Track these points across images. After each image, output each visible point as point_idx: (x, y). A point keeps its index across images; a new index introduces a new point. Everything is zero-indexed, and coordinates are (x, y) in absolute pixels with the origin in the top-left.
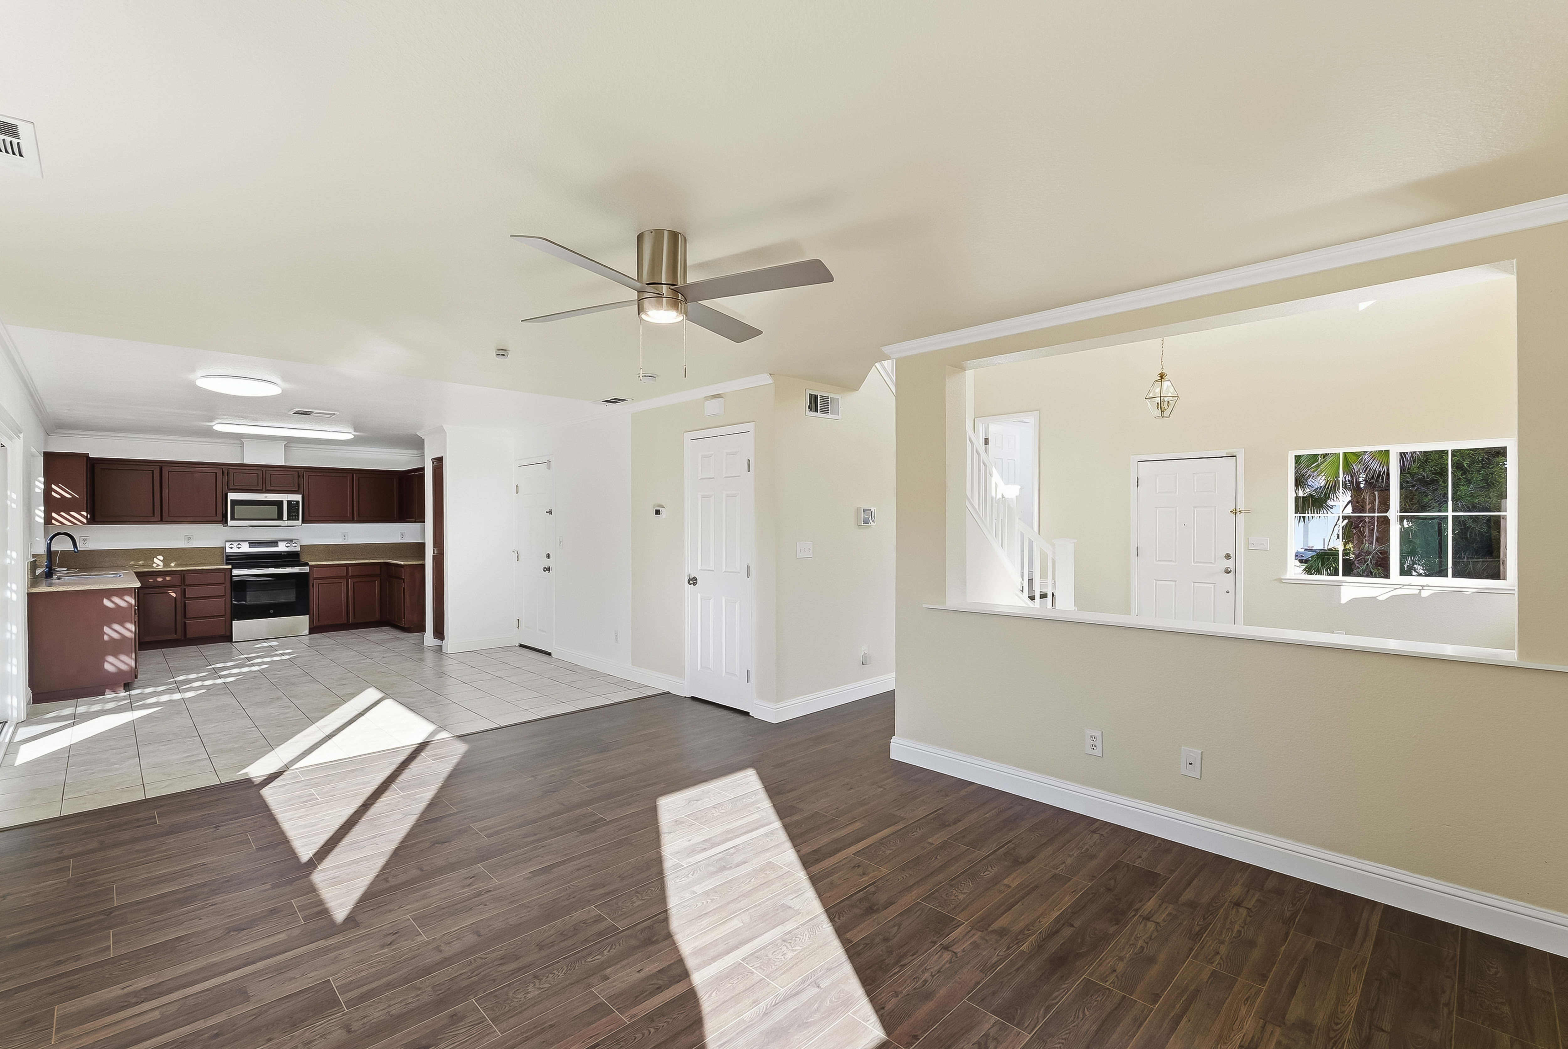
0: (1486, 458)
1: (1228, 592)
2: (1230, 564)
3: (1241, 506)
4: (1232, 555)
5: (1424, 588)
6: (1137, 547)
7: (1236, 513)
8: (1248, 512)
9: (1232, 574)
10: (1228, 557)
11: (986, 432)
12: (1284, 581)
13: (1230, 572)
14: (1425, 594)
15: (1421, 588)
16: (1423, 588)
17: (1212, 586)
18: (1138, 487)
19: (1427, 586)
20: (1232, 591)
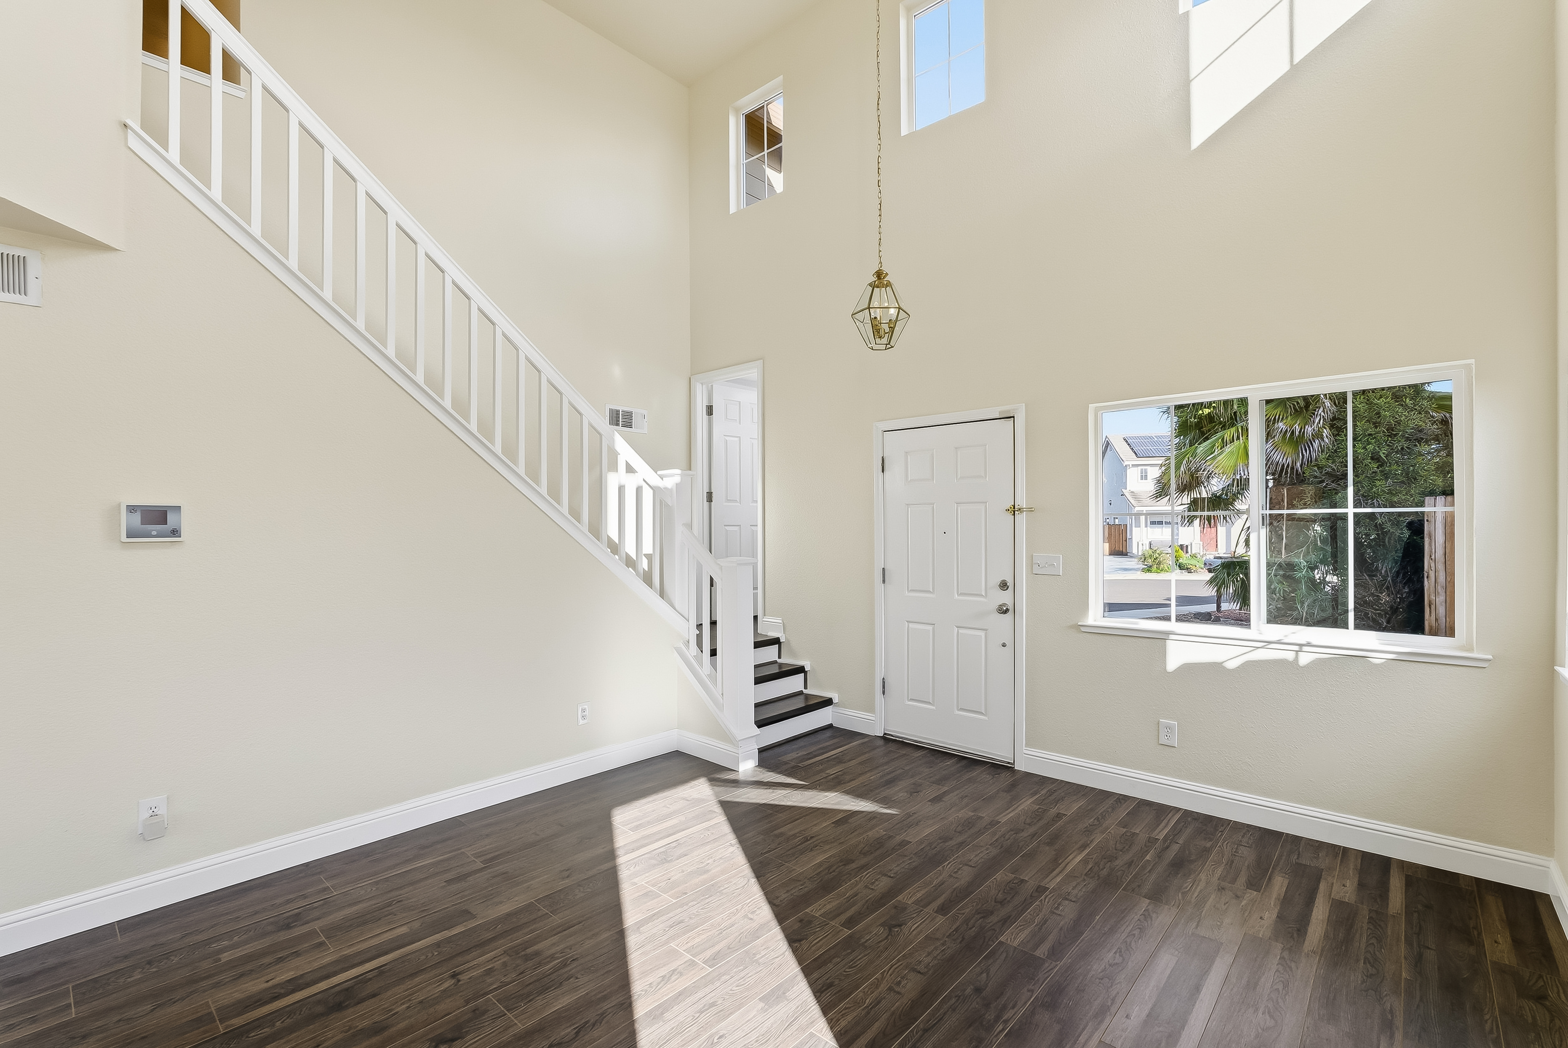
0: (1406, 447)
1: (1004, 645)
2: (1005, 598)
3: (1021, 502)
4: (1010, 583)
5: (1305, 649)
6: (883, 569)
7: (1014, 512)
8: (1030, 510)
9: (1009, 615)
10: (1004, 586)
11: (710, 397)
12: (1083, 629)
13: (1007, 611)
14: (1305, 659)
15: (1296, 648)
16: (1301, 648)
17: (982, 634)
18: (883, 471)
19: (1309, 644)
20: (1009, 643)
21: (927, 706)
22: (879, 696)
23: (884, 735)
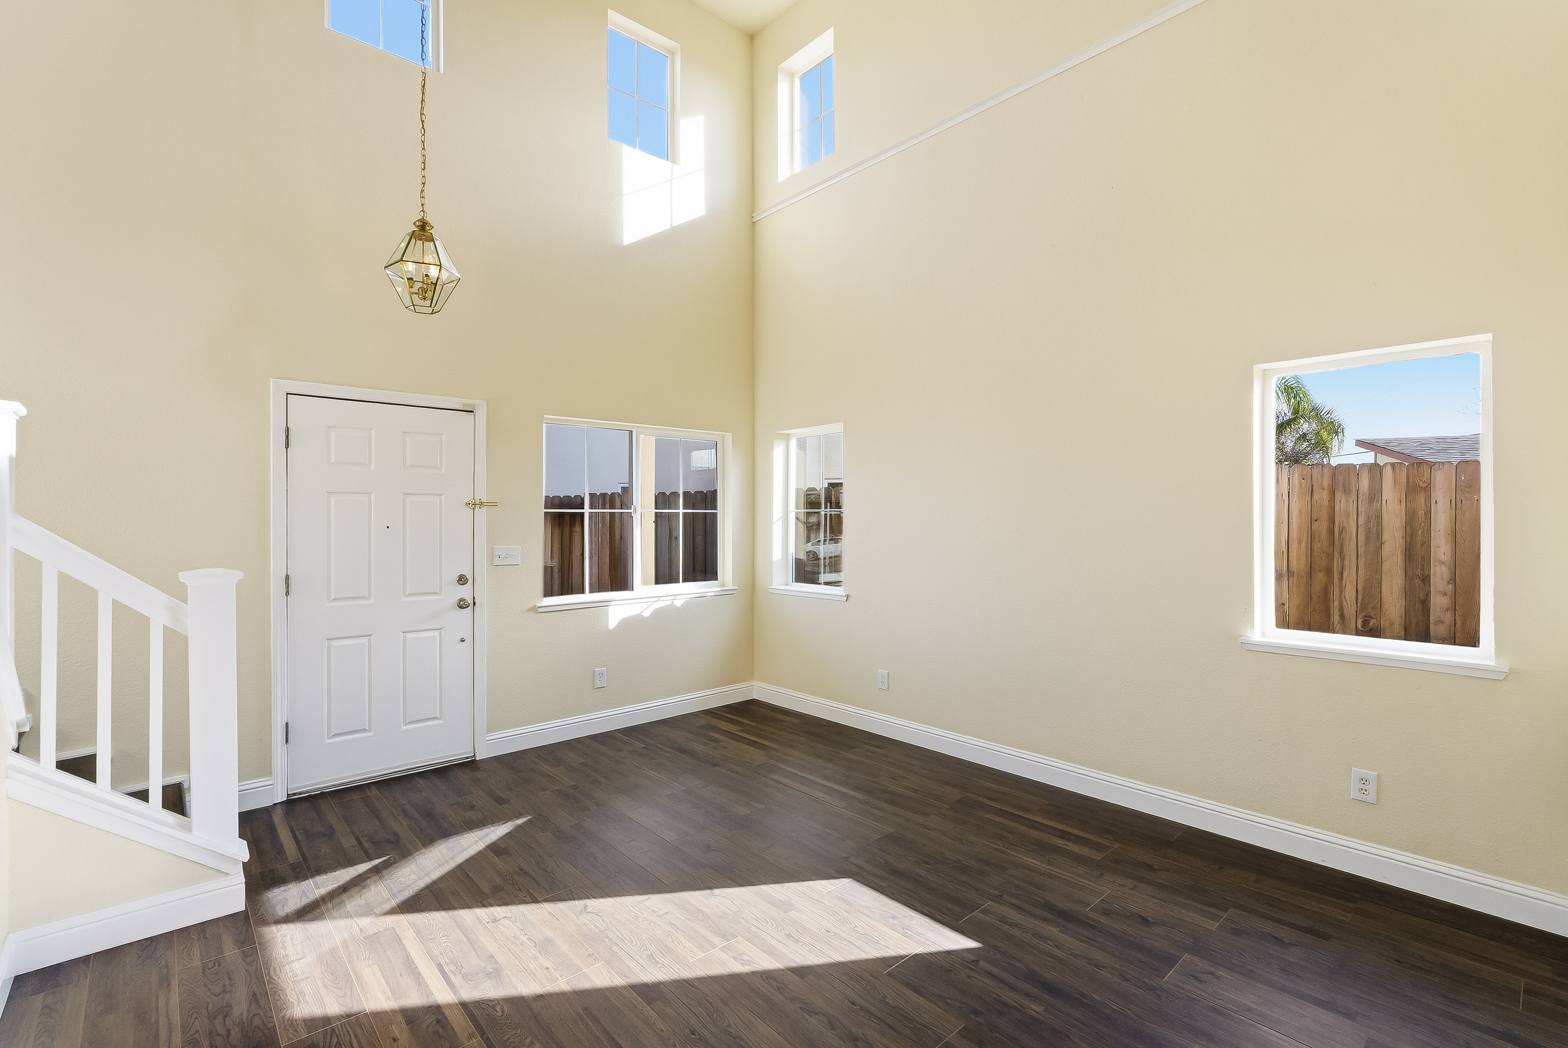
1: (463, 640)
2: (465, 592)
3: (482, 497)
4: (469, 576)
6: (286, 576)
8: (491, 504)
9: (470, 609)
10: (462, 580)
12: (540, 610)
13: (467, 605)
17: (437, 633)
18: (286, 446)
20: (468, 638)
21: (361, 735)
22: (279, 749)
23: (287, 797)
